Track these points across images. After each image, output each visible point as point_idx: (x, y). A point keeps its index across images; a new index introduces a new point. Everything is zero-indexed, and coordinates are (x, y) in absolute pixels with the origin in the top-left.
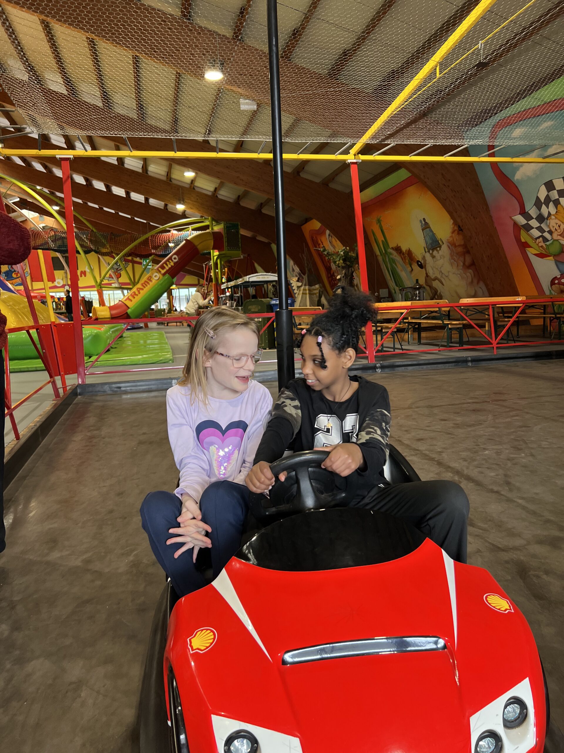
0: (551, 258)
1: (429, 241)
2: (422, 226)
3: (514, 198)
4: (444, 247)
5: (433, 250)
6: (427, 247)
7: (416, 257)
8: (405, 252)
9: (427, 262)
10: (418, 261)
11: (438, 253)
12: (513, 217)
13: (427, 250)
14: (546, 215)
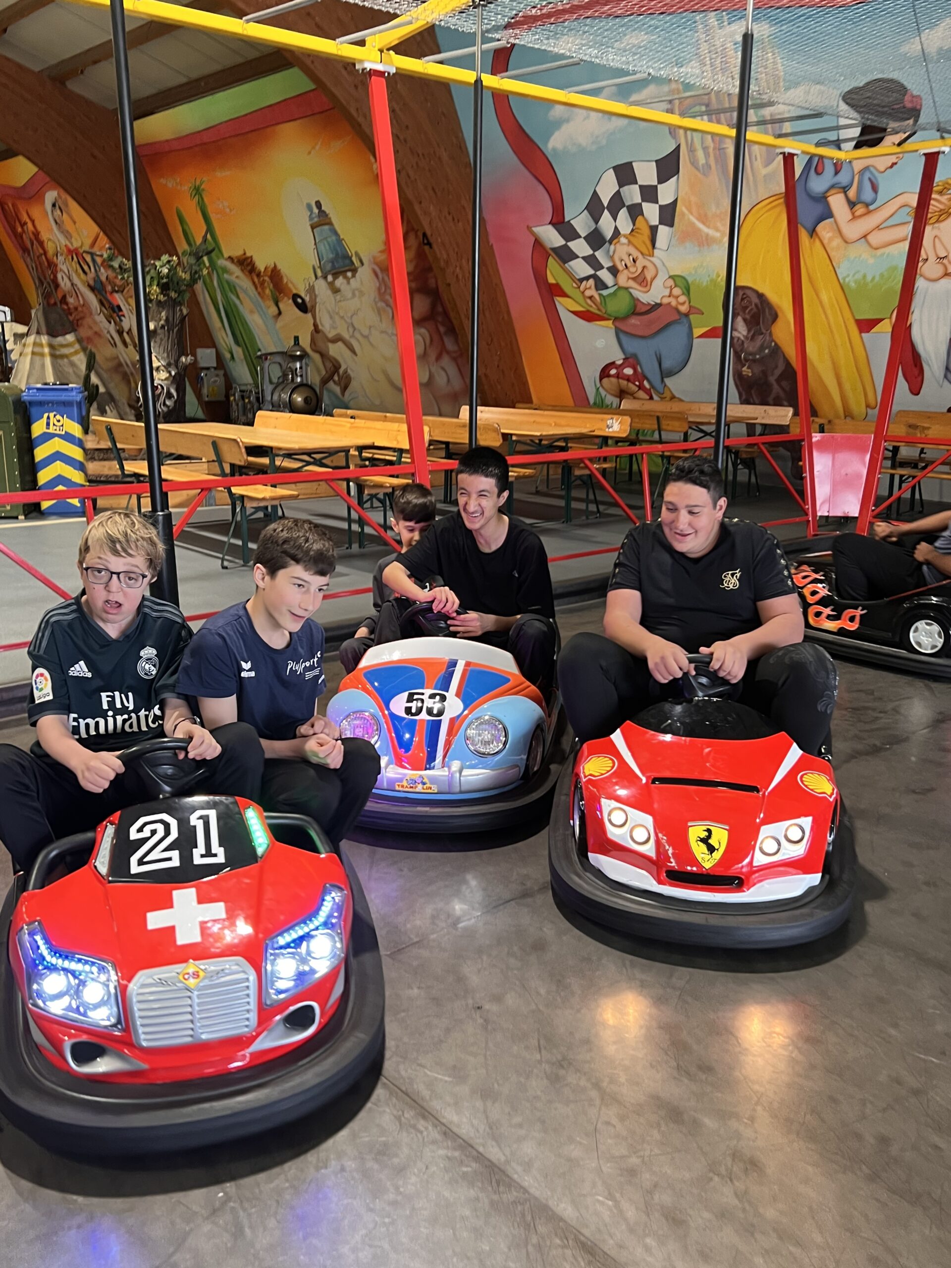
0: (609, 323)
1: (328, 255)
2: (311, 218)
3: (541, 188)
4: (365, 274)
5: (336, 275)
6: (320, 267)
7: (290, 285)
8: (262, 270)
9: (318, 300)
10: (295, 297)
11: (348, 283)
12: (534, 229)
13: (319, 273)
14: (608, 234)
